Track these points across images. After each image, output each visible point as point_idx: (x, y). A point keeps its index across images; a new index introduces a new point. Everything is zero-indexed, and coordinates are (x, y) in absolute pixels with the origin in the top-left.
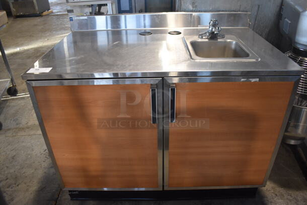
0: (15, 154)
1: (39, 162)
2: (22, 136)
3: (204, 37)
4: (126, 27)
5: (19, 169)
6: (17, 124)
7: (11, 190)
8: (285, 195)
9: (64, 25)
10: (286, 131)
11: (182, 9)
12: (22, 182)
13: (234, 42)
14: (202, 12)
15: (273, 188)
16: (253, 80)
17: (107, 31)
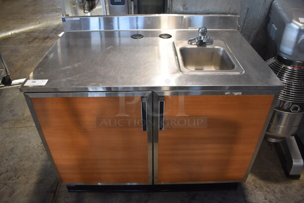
0: (12, 146)
1: (37, 155)
2: (19, 127)
3: (193, 44)
4: (119, 28)
5: (18, 162)
6: (13, 115)
7: (12, 182)
8: (264, 187)
9: (55, 6)
10: (268, 131)
11: (173, 11)
12: (22, 174)
13: (222, 49)
14: (192, 14)
15: (254, 181)
16: (236, 94)
17: (100, 32)
